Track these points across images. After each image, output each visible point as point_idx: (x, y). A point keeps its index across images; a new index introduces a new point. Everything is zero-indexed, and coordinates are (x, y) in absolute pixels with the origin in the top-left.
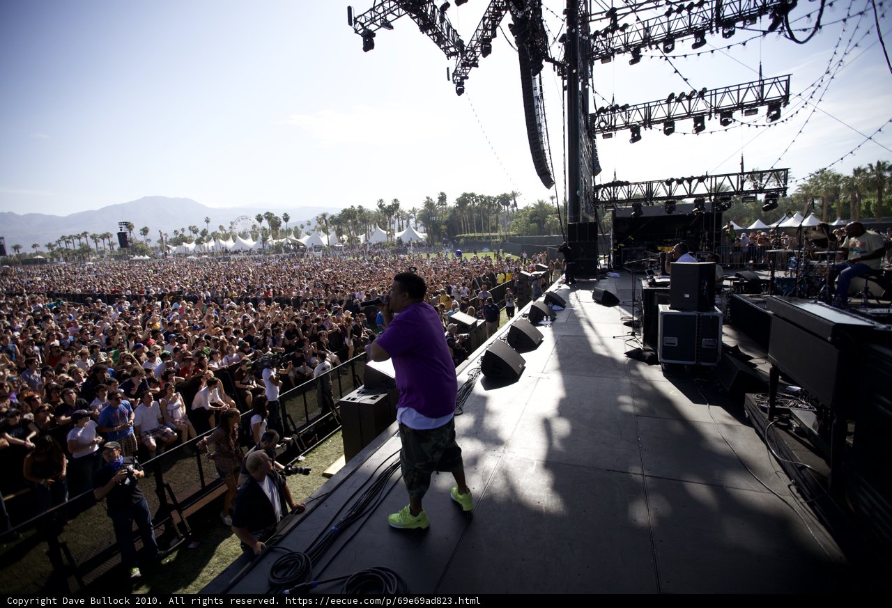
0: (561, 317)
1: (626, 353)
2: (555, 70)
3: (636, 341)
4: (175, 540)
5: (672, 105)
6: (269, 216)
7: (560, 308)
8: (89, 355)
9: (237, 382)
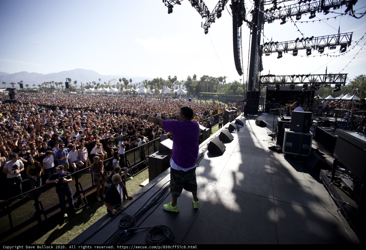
0: (242, 130)
1: (269, 148)
2: (247, 25)
3: (273, 143)
4: (81, 205)
5: (297, 43)
6: (124, 80)
7: (241, 126)
8: (52, 130)
9: (108, 145)
